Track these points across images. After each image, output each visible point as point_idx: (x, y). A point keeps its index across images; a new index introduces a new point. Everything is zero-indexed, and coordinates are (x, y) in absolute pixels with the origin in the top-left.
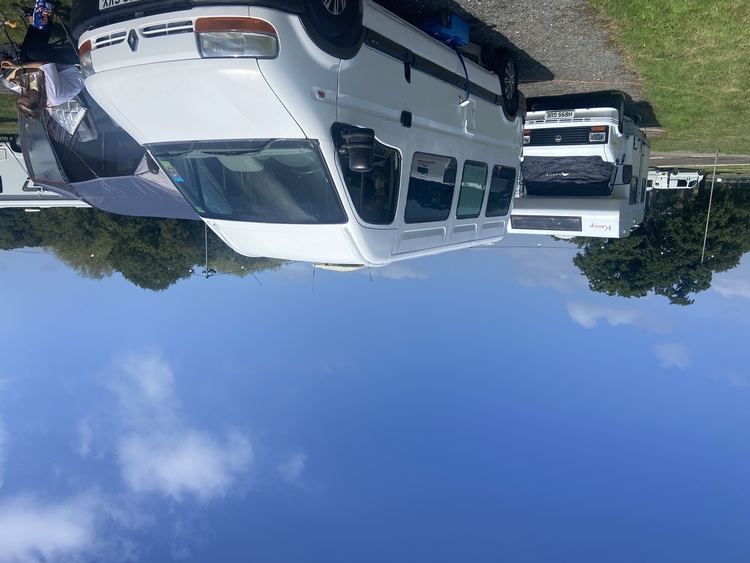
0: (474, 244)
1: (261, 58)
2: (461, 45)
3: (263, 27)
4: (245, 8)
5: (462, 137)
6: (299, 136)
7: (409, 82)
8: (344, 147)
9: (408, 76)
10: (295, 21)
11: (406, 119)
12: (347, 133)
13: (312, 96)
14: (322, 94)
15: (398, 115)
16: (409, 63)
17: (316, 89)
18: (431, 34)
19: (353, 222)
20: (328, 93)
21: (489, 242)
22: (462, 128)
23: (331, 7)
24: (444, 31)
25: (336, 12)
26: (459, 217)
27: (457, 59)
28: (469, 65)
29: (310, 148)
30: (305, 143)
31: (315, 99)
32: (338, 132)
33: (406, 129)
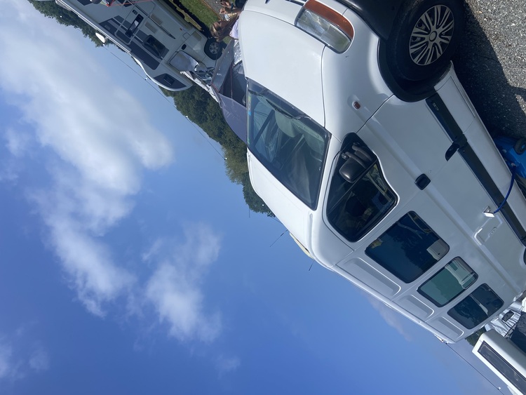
0: (421, 324)
1: (329, 47)
2: (521, 176)
3: (347, 27)
4: (344, 8)
5: (468, 238)
6: (321, 122)
7: (447, 159)
8: (347, 153)
9: (449, 154)
10: (375, 40)
11: (423, 182)
12: (358, 146)
13: (349, 101)
14: (357, 105)
15: (418, 173)
16: (458, 146)
17: (356, 98)
18: (500, 147)
19: (319, 214)
20: (364, 108)
21: (440, 337)
22: (474, 231)
23: (414, 55)
24: (512, 153)
25: (416, 61)
26: (420, 291)
27: (509, 180)
28: (516, 192)
29: (324, 137)
30: (321, 131)
31: (350, 105)
32: (351, 142)
33: (417, 189)
